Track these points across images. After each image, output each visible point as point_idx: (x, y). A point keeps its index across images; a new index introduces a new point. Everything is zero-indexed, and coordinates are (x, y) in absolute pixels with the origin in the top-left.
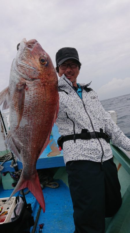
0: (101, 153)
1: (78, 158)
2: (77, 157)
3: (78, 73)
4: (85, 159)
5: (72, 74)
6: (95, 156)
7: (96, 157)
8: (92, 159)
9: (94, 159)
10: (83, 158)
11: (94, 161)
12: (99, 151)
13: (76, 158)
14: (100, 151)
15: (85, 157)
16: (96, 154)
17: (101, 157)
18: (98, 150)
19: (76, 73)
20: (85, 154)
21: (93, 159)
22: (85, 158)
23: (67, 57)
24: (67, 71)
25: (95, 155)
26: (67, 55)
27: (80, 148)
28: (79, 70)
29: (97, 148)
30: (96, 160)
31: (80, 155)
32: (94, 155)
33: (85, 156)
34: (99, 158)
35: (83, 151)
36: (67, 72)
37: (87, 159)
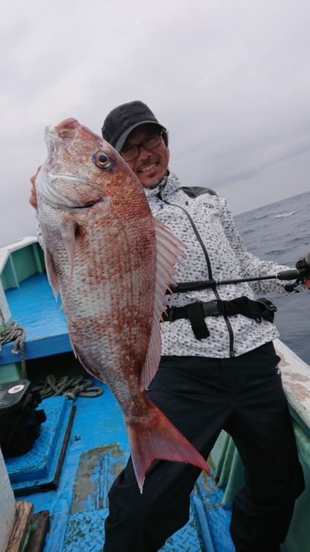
0: (225, 336)
1: (171, 351)
2: (169, 349)
3: (166, 155)
4: (186, 353)
5: (155, 161)
6: (212, 346)
7: (214, 349)
8: (205, 351)
9: (211, 352)
10: (183, 350)
11: (212, 356)
12: (219, 333)
13: (167, 350)
14: (222, 333)
15: (187, 348)
16: (214, 341)
17: (229, 345)
18: (217, 331)
19: (163, 156)
20: (186, 342)
21: (208, 352)
22: (188, 350)
23: (127, 128)
24: (142, 160)
25: (211, 342)
26: (125, 123)
27: (176, 332)
28: (167, 145)
29: (213, 327)
30: (217, 355)
31: (176, 346)
32: (209, 343)
33: (187, 346)
34: (223, 349)
35: (183, 337)
36: (142, 162)
37: (193, 353)
